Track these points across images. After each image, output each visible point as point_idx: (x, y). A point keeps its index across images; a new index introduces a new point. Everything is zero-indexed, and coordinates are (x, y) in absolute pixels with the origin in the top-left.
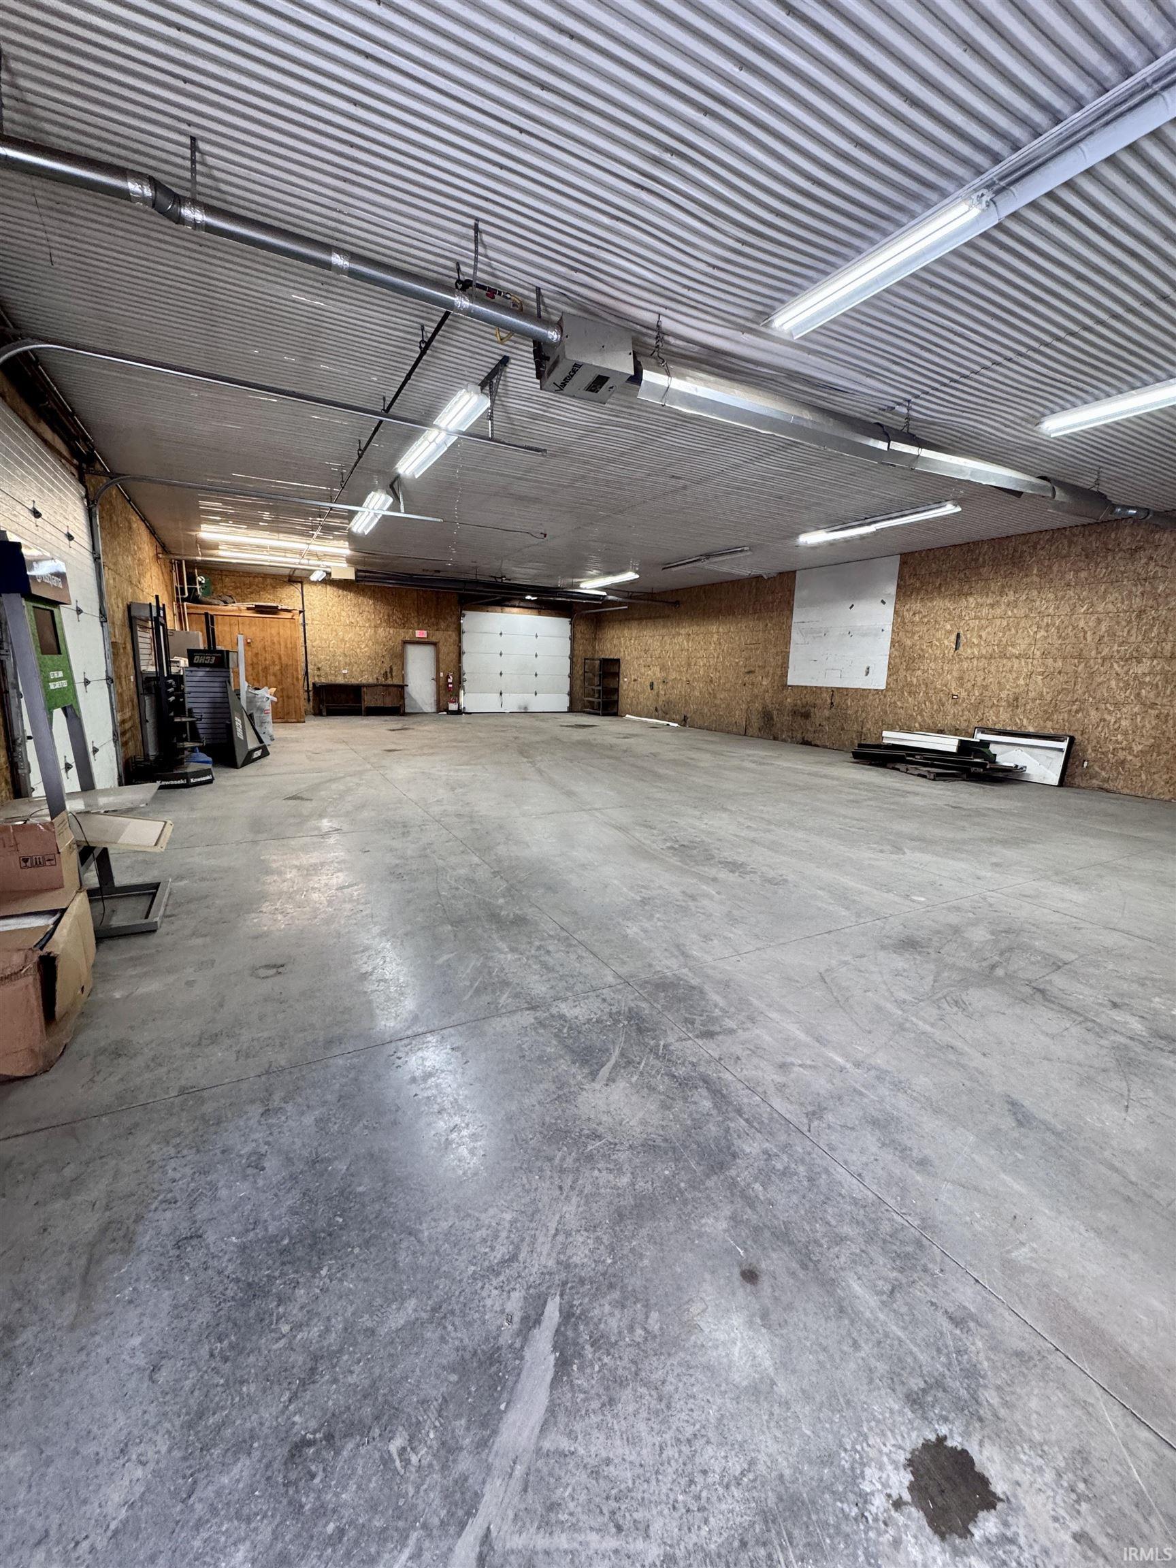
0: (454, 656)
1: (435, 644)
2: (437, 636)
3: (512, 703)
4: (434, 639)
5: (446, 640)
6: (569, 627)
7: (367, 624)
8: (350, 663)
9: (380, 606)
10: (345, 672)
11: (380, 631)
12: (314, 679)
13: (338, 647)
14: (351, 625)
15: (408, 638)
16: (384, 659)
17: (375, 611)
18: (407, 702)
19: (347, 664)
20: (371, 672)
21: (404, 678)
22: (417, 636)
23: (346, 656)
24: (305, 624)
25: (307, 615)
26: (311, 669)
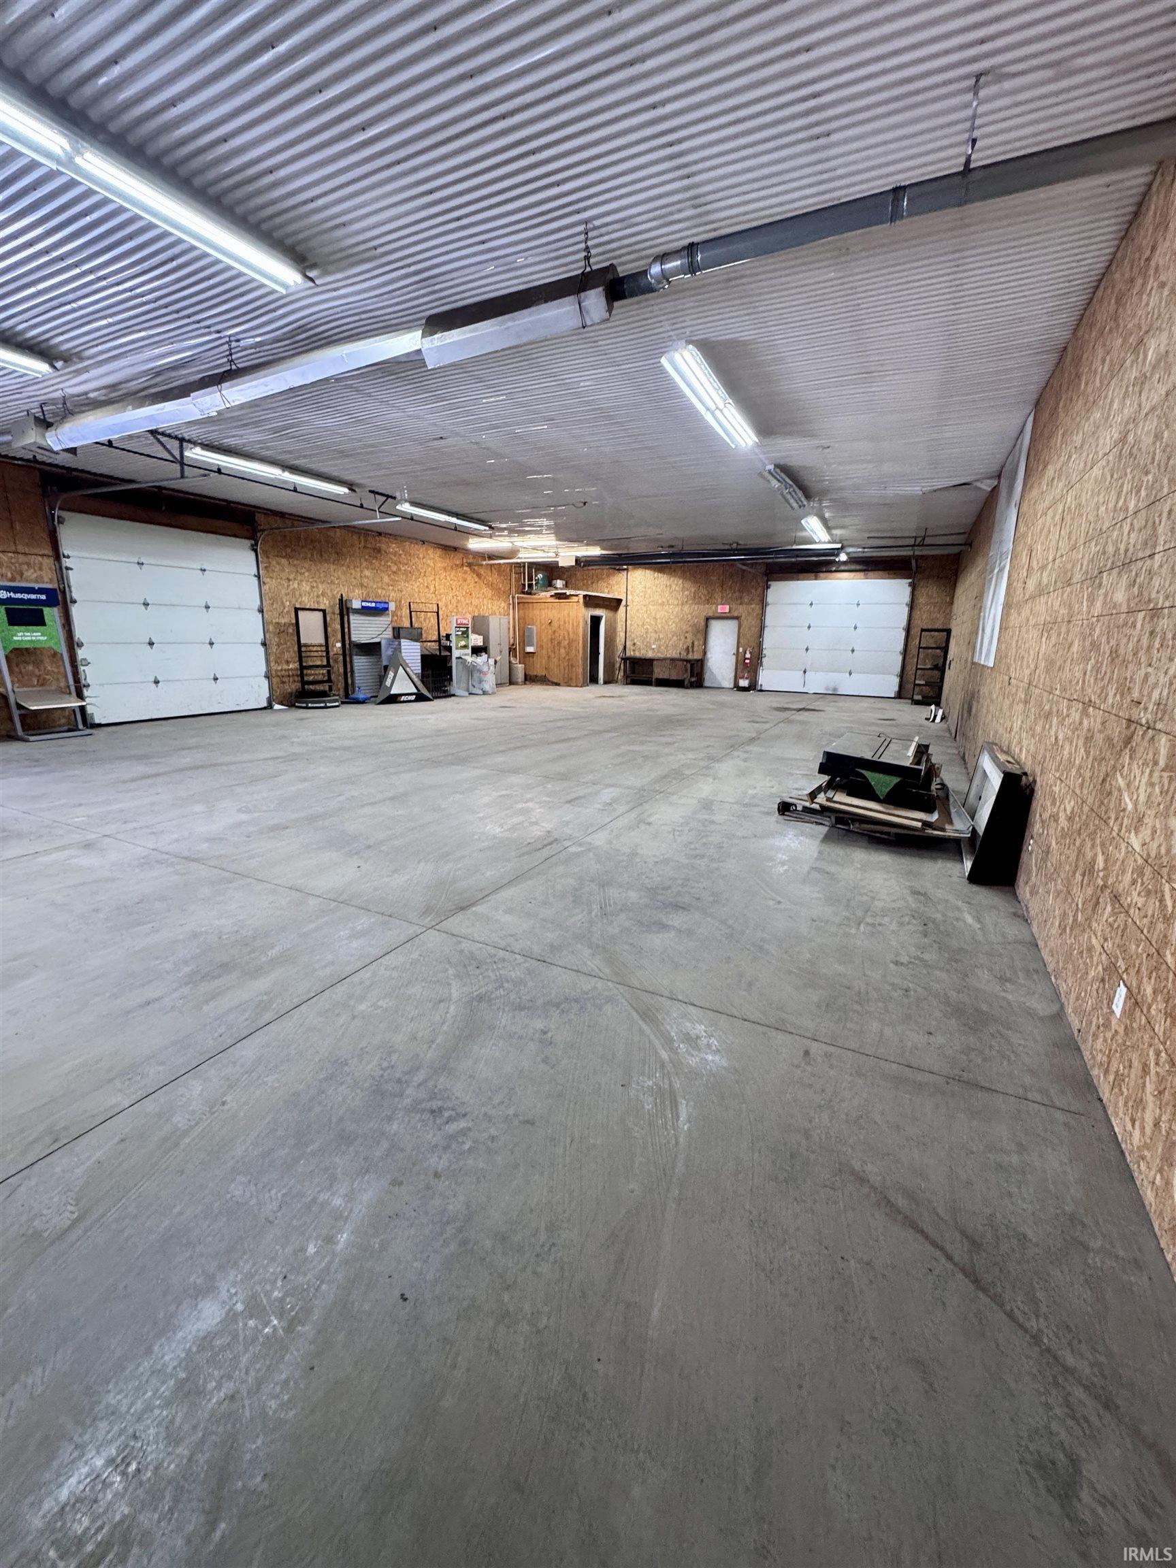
0: (756, 630)
1: (737, 618)
2: (741, 610)
3: (817, 683)
4: (736, 614)
5: (749, 614)
6: (908, 590)
7: (676, 602)
8: (659, 639)
9: (688, 584)
10: (654, 646)
11: (686, 608)
12: (629, 653)
13: (650, 625)
14: (662, 604)
15: (710, 614)
16: (687, 635)
17: (683, 589)
18: (707, 676)
19: (656, 640)
20: (675, 647)
21: (705, 653)
22: (719, 611)
23: (656, 632)
24: (626, 606)
25: (629, 597)
26: (629, 644)
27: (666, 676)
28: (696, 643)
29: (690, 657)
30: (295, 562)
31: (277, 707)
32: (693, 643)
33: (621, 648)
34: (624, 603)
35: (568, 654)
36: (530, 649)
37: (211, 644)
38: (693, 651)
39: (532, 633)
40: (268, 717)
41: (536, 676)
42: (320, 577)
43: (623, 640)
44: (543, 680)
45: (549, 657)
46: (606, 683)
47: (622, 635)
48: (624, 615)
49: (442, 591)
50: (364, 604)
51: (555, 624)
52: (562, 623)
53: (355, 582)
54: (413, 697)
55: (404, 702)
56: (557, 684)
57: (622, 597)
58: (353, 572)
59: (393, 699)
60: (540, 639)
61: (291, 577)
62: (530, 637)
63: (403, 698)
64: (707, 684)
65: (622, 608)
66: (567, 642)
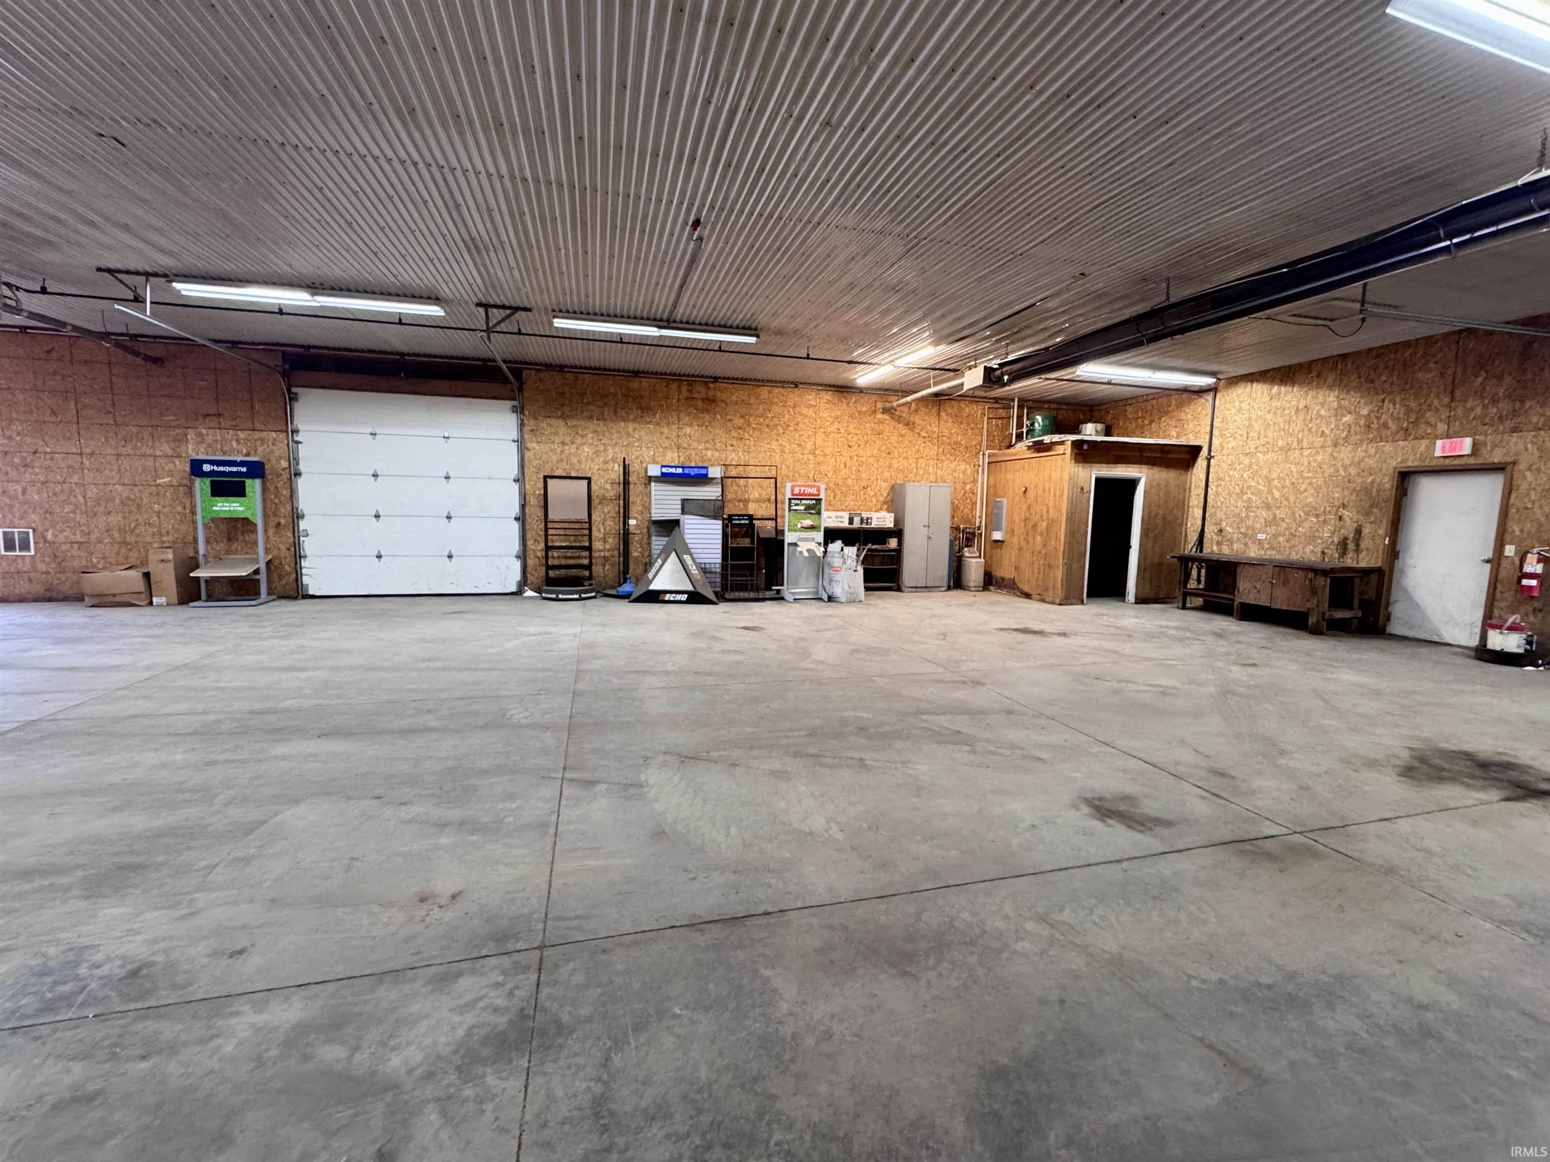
1: (1499, 470)
2: (1512, 448)
4: (1495, 460)
5: (1539, 456)
7: (1319, 441)
8: (1274, 521)
9: (1352, 399)
10: (1260, 536)
11: (1345, 454)
12: (1212, 549)
13: (1258, 493)
14: (1288, 449)
15: (1412, 463)
16: (1346, 513)
17: (1339, 412)
18: (1398, 610)
19: (1268, 523)
20: (1311, 538)
21: (1393, 553)
22: (1438, 453)
23: (1268, 507)
24: (1209, 459)
25: (1216, 441)
26: (1210, 530)
27: (1263, 601)
28: (1366, 531)
29: (1349, 561)
30: (574, 423)
31: (529, 593)
32: (1359, 531)
33: (1193, 538)
34: (1204, 452)
35: (1045, 545)
36: (997, 536)
37: (449, 517)
38: (1358, 550)
39: (1001, 508)
40: (515, 605)
41: (1003, 579)
42: (612, 439)
43: (1199, 523)
44: (1010, 586)
45: (1020, 549)
46: (1141, 600)
47: (1198, 512)
48: (1203, 477)
49: (829, 450)
50: (665, 470)
51: (1031, 494)
52: (1040, 492)
53: (667, 443)
54: (684, 597)
55: (669, 602)
56: (1028, 596)
57: (1203, 442)
58: (666, 430)
59: (654, 597)
60: (1011, 521)
61: (567, 440)
62: (999, 516)
63: (668, 597)
64: (1395, 628)
65: (1201, 463)
66: (1044, 524)
